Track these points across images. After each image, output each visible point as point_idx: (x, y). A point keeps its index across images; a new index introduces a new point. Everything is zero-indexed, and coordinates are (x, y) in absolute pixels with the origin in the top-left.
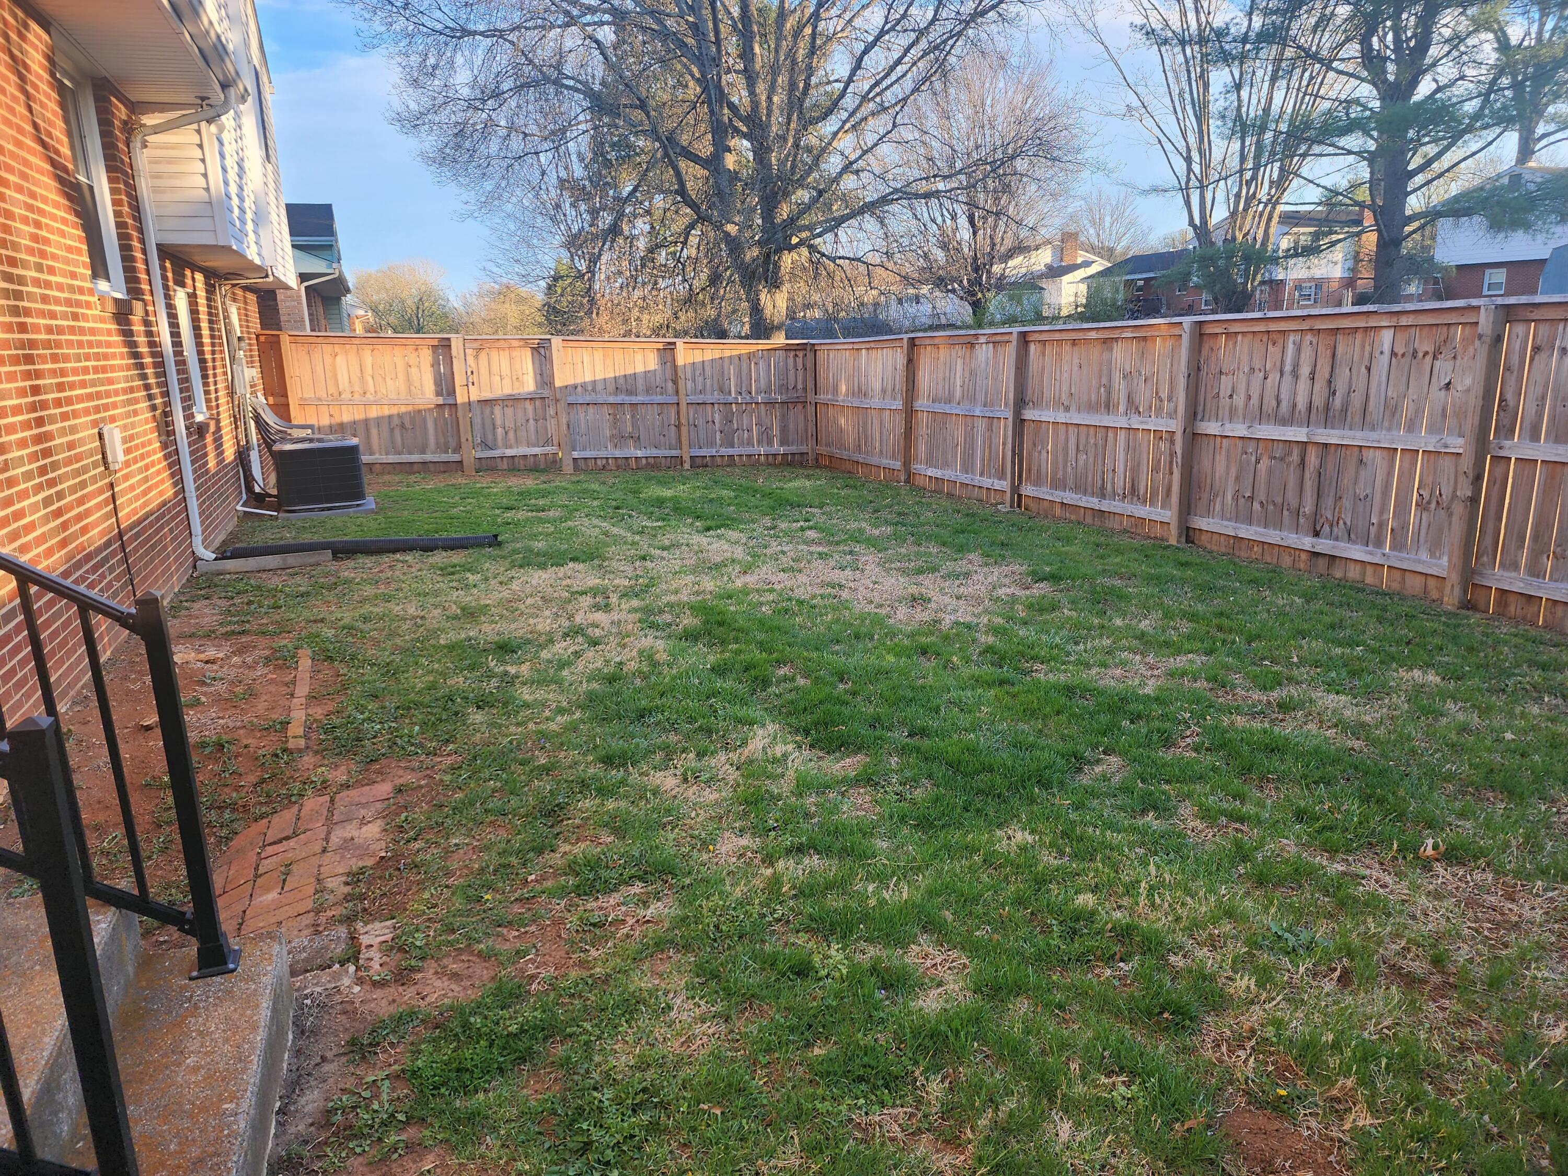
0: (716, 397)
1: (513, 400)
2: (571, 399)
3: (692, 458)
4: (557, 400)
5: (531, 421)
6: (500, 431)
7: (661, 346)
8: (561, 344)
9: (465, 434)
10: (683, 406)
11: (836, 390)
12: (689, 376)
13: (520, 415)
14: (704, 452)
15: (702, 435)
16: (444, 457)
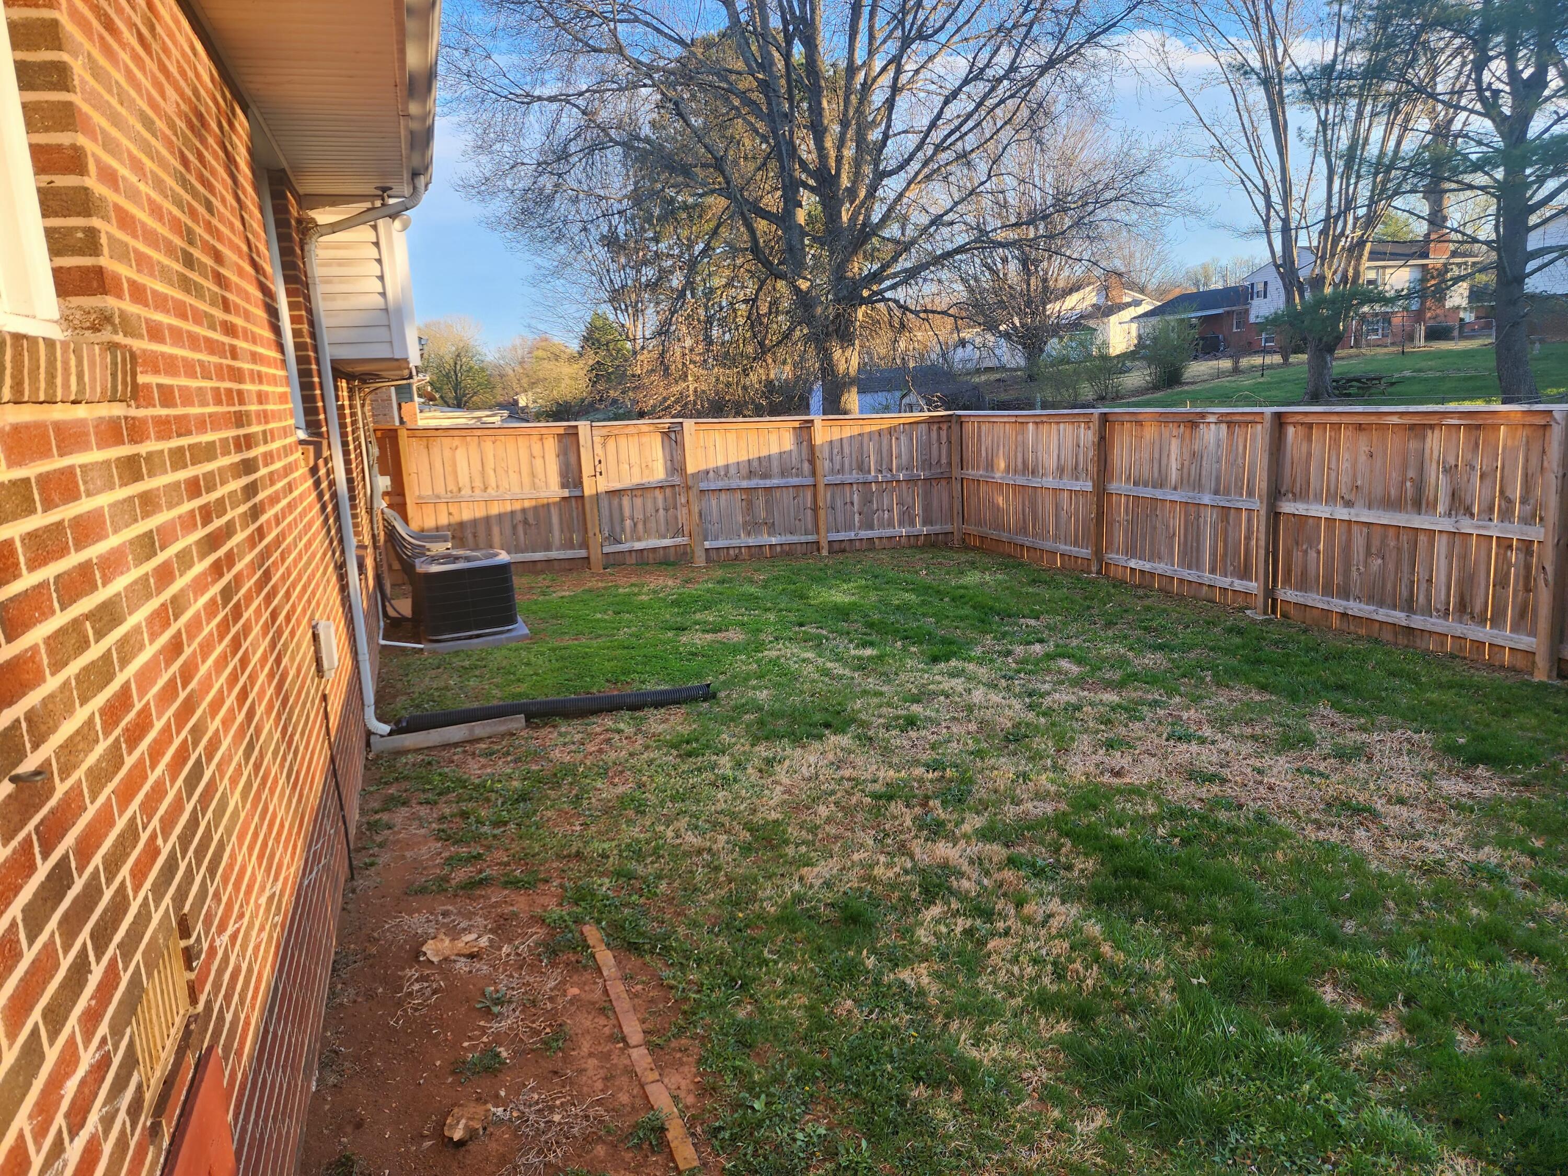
0: (855, 476)
1: (642, 490)
2: (703, 486)
3: (830, 543)
4: (688, 488)
5: (661, 512)
6: (628, 523)
7: (797, 425)
8: (694, 427)
9: (593, 528)
10: (821, 488)
11: (990, 466)
12: (827, 455)
13: (649, 505)
14: (842, 536)
15: (840, 518)
16: (570, 554)
